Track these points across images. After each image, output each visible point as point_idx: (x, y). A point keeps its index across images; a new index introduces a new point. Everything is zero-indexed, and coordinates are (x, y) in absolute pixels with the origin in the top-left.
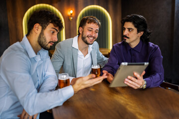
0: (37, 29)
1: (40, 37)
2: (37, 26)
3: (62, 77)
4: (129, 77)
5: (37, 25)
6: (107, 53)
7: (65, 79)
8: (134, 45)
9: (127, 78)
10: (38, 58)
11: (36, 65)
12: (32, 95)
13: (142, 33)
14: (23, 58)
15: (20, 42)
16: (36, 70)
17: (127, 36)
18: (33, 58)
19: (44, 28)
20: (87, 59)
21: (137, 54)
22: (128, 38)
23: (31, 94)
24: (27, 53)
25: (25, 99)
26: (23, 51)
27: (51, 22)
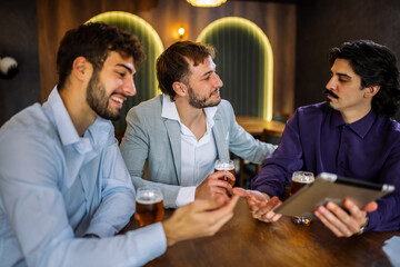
0: (82, 70)
1: (90, 89)
2: (80, 64)
3: (146, 195)
4: (332, 205)
5: (80, 61)
6: (260, 130)
7: (151, 202)
8: (352, 117)
9: (325, 206)
10: (85, 147)
11: (79, 163)
12: (58, 244)
13: (376, 89)
14: (45, 145)
15: (42, 104)
16: (79, 176)
17: (335, 92)
18: (73, 145)
19: (98, 67)
20: (204, 145)
21: (356, 142)
22: (336, 97)
23: (55, 241)
24: (56, 133)
25: (39, 254)
26: (47, 127)
27: (112, 50)
